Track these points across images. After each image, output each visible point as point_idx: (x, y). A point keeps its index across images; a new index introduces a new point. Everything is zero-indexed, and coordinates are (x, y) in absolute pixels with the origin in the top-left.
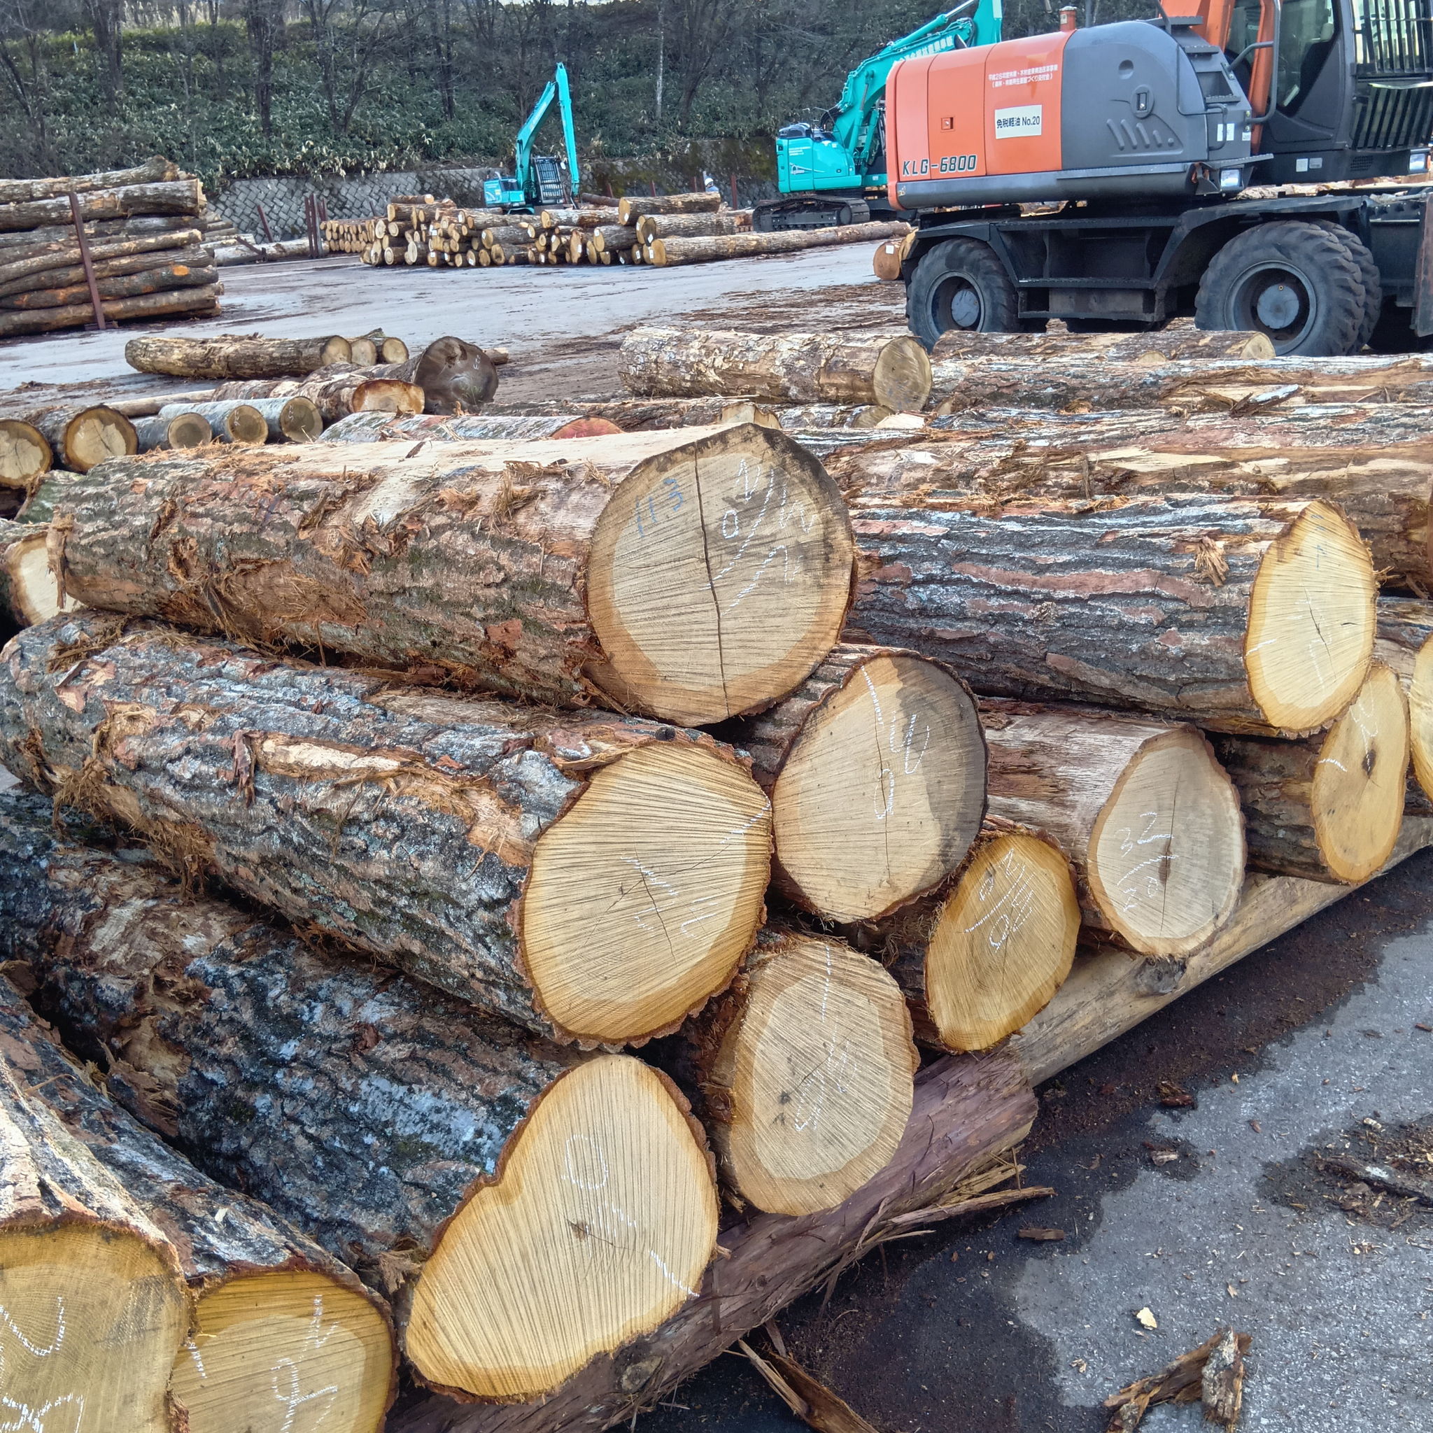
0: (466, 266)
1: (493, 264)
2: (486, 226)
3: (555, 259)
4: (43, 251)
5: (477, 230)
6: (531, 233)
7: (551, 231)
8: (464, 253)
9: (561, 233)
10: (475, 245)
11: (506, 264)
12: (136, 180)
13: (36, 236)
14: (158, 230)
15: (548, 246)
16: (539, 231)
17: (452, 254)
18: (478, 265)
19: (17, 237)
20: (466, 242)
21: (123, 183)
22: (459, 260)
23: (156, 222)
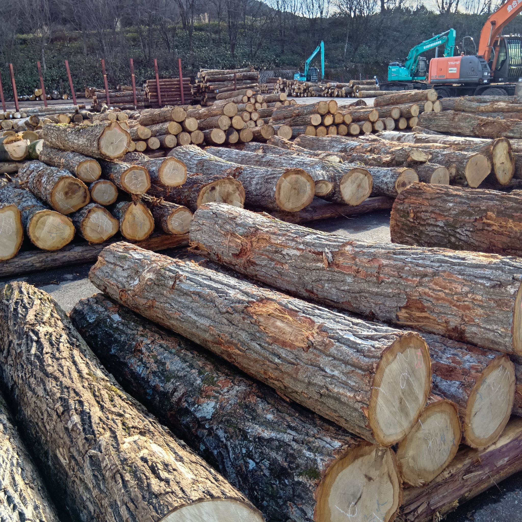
0: (304, 96)
1: (311, 96)
2: (311, 86)
3: (328, 95)
4: (227, 86)
5: (308, 87)
6: (323, 89)
7: (329, 88)
8: (304, 93)
9: (332, 89)
10: (307, 91)
11: (315, 96)
12: (245, 71)
13: (225, 83)
14: (249, 83)
15: (328, 92)
16: (326, 88)
17: (300, 93)
18: (307, 96)
19: (222, 83)
20: (305, 90)
21: (242, 72)
22: (302, 95)
23: (249, 81)
